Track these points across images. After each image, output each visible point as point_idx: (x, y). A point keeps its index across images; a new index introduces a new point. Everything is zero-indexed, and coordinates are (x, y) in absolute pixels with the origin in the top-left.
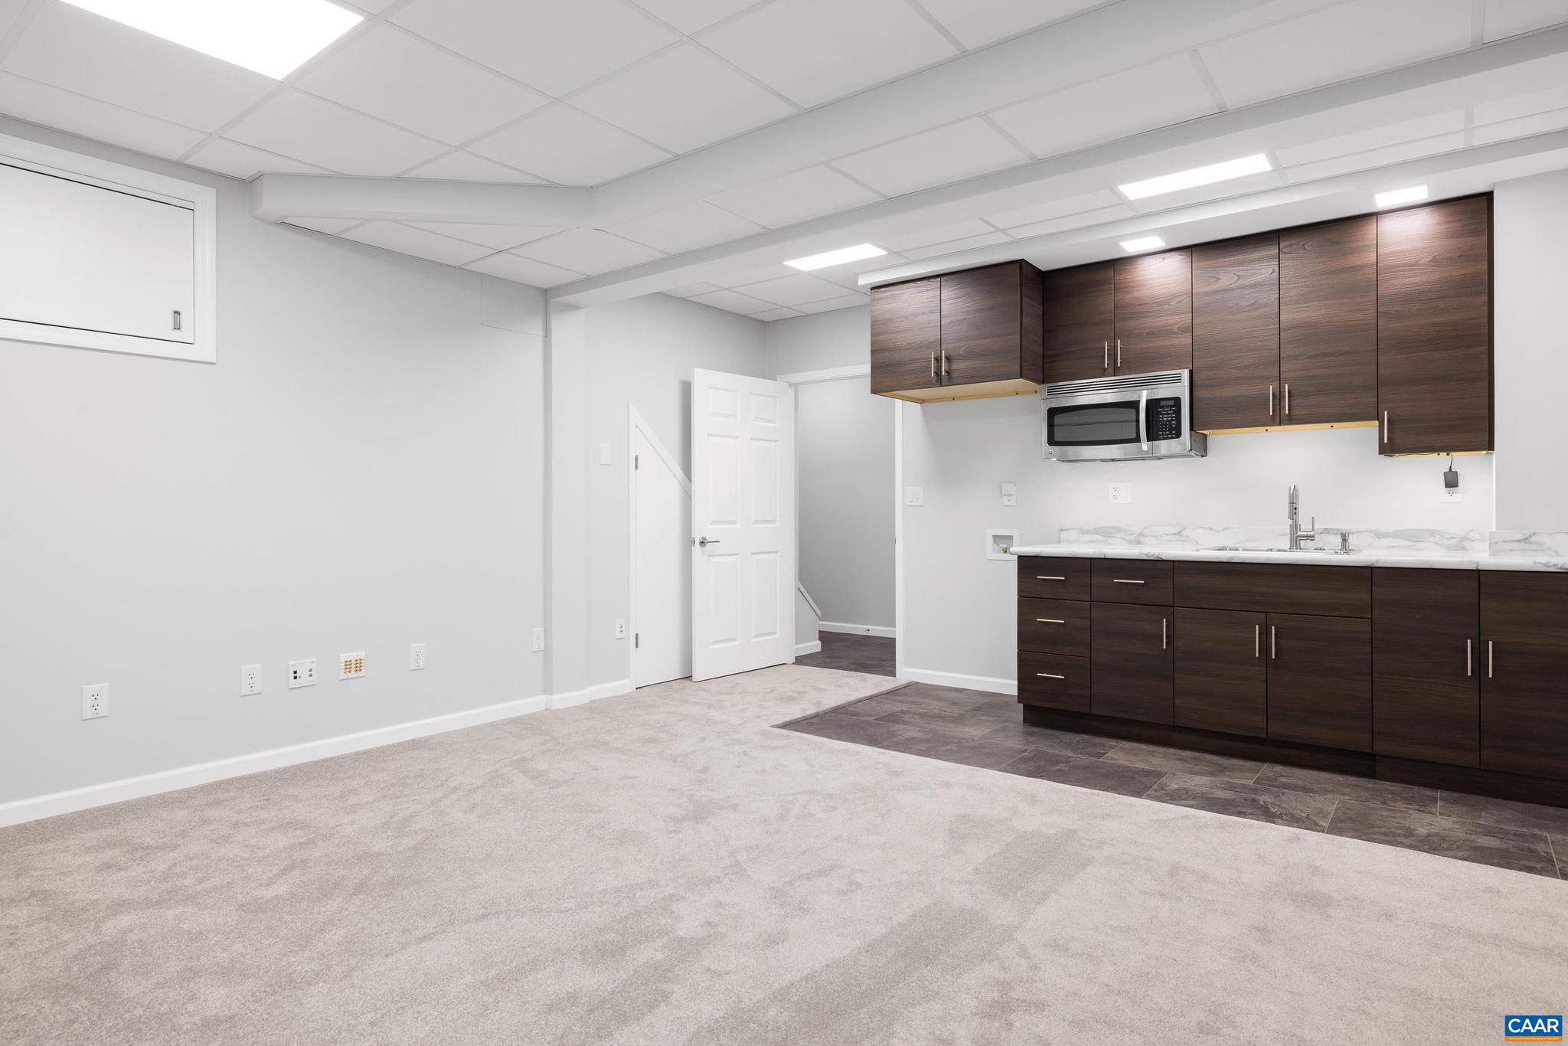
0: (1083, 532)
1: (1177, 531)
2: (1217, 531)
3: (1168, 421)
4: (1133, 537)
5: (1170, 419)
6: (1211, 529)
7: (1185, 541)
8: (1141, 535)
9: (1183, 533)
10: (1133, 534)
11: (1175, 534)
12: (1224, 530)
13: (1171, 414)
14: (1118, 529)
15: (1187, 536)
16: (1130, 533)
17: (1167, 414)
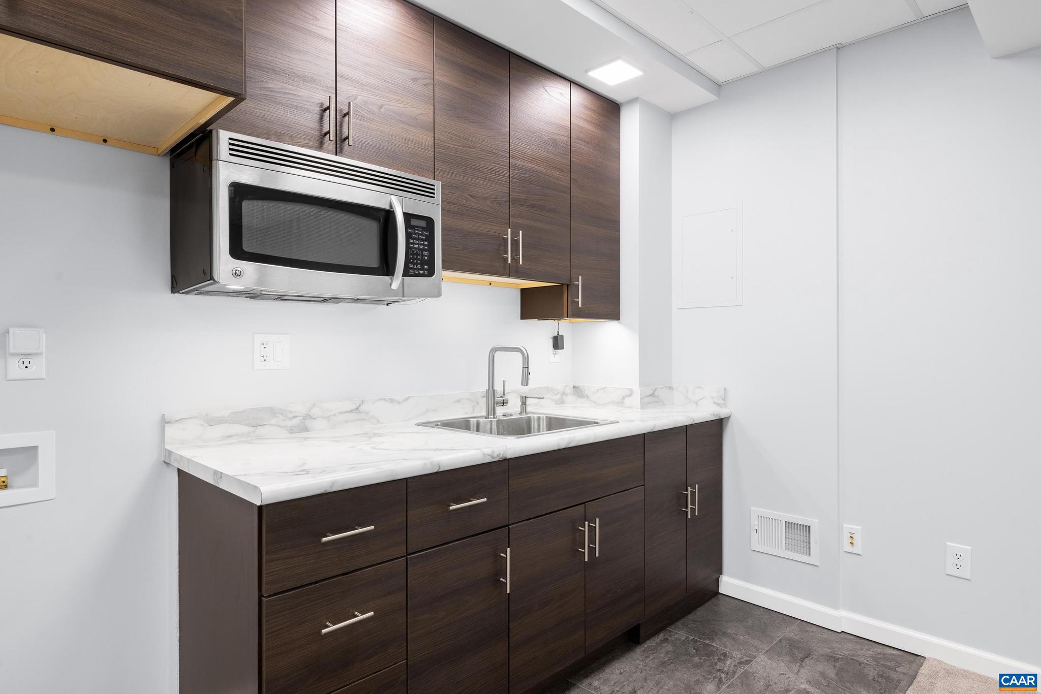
0: (212, 421)
1: (353, 407)
2: (399, 403)
3: (419, 249)
4: (296, 422)
5: (421, 247)
6: (392, 400)
7: (363, 420)
8: (308, 417)
9: (362, 408)
10: (295, 417)
11: (351, 411)
12: (405, 401)
13: (422, 240)
14: (272, 412)
15: (367, 413)
16: (291, 415)
17: (418, 239)
